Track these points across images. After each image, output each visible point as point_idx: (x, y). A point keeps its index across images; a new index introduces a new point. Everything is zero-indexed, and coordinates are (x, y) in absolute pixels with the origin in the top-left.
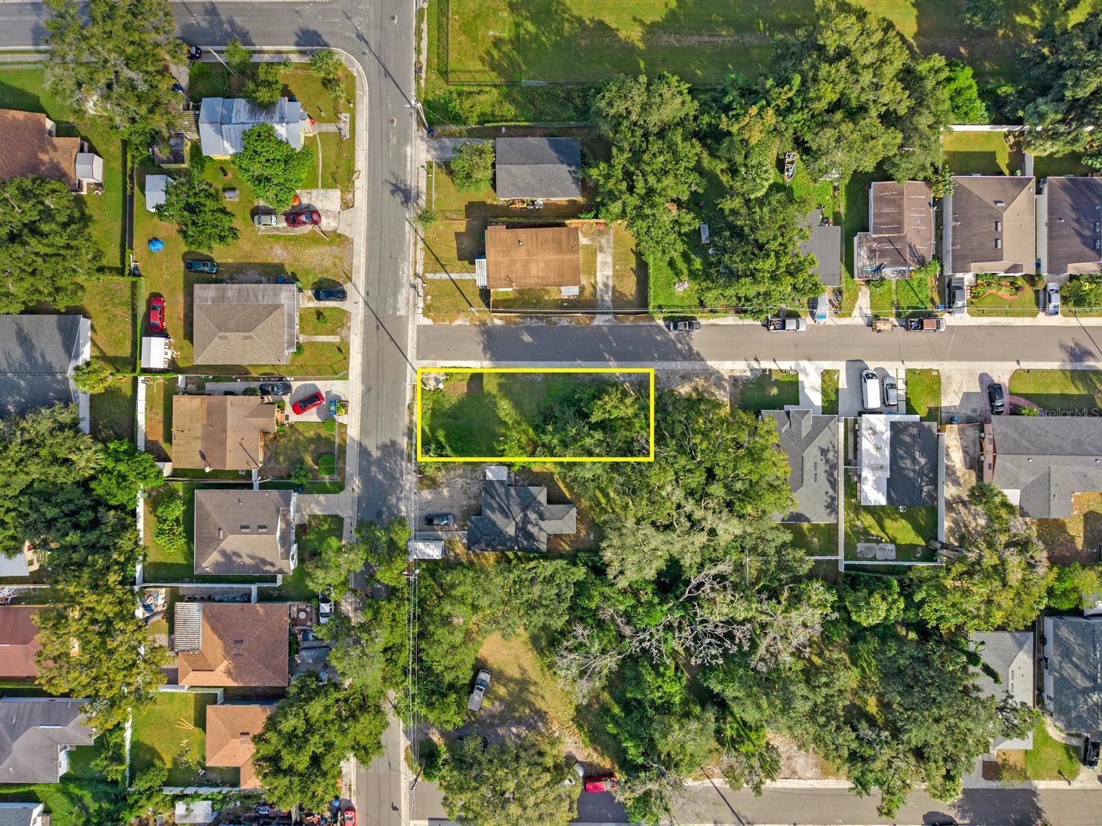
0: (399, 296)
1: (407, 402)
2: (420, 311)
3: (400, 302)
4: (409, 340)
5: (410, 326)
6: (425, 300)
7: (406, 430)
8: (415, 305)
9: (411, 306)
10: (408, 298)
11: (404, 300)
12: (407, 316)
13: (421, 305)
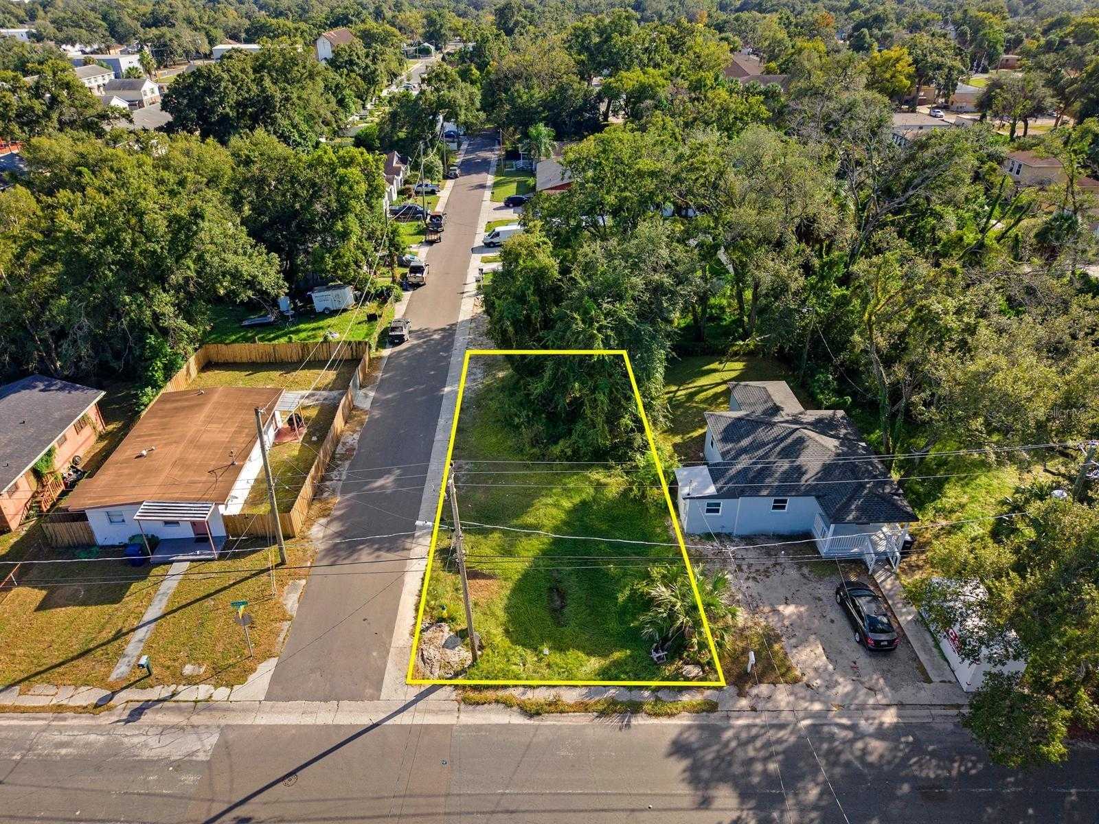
0: (145, 754)
1: (518, 719)
3: (165, 752)
4: (309, 720)
5: (263, 720)
6: (192, 681)
7: (615, 721)
8: (197, 706)
9: (196, 719)
10: (165, 729)
11: (166, 739)
12: (223, 729)
13: (203, 691)
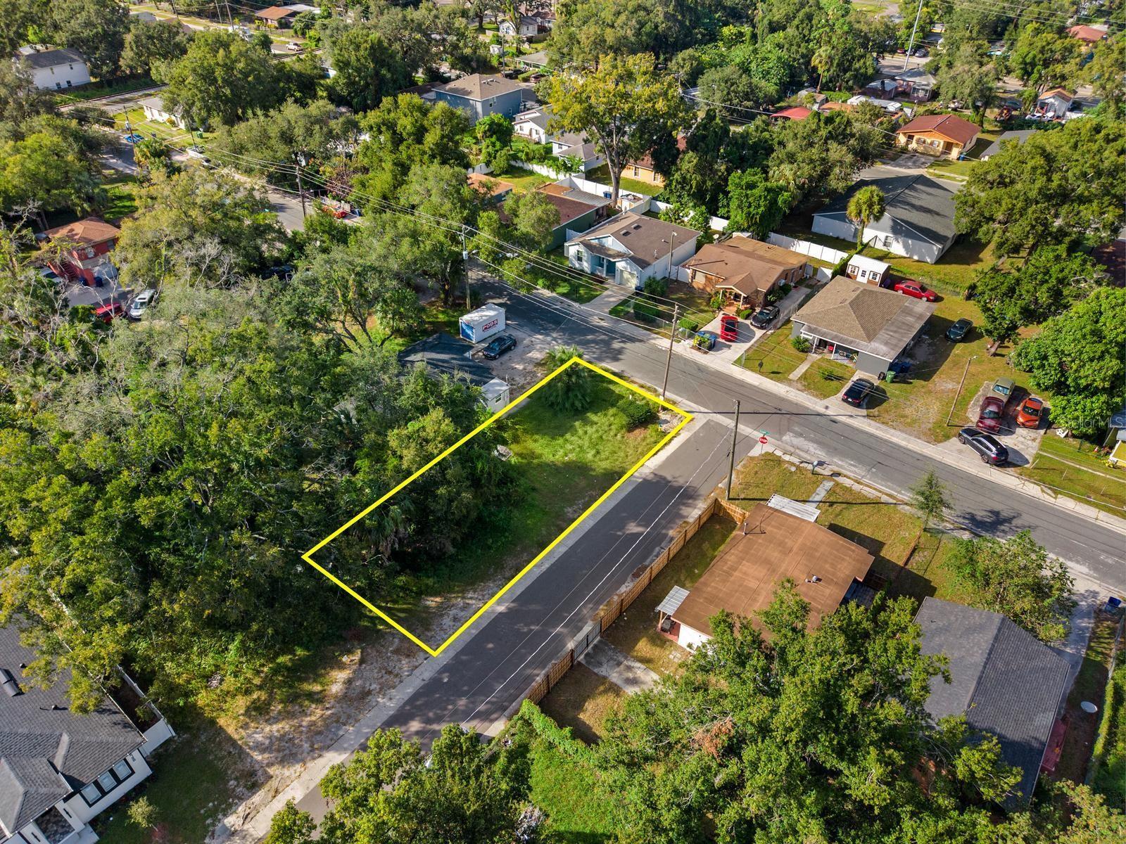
0: (815, 446)
3: (806, 442)
4: (742, 426)
5: (762, 435)
7: (626, 374)
9: (793, 450)
10: (807, 452)
11: (806, 447)
12: (780, 440)
13: (787, 458)
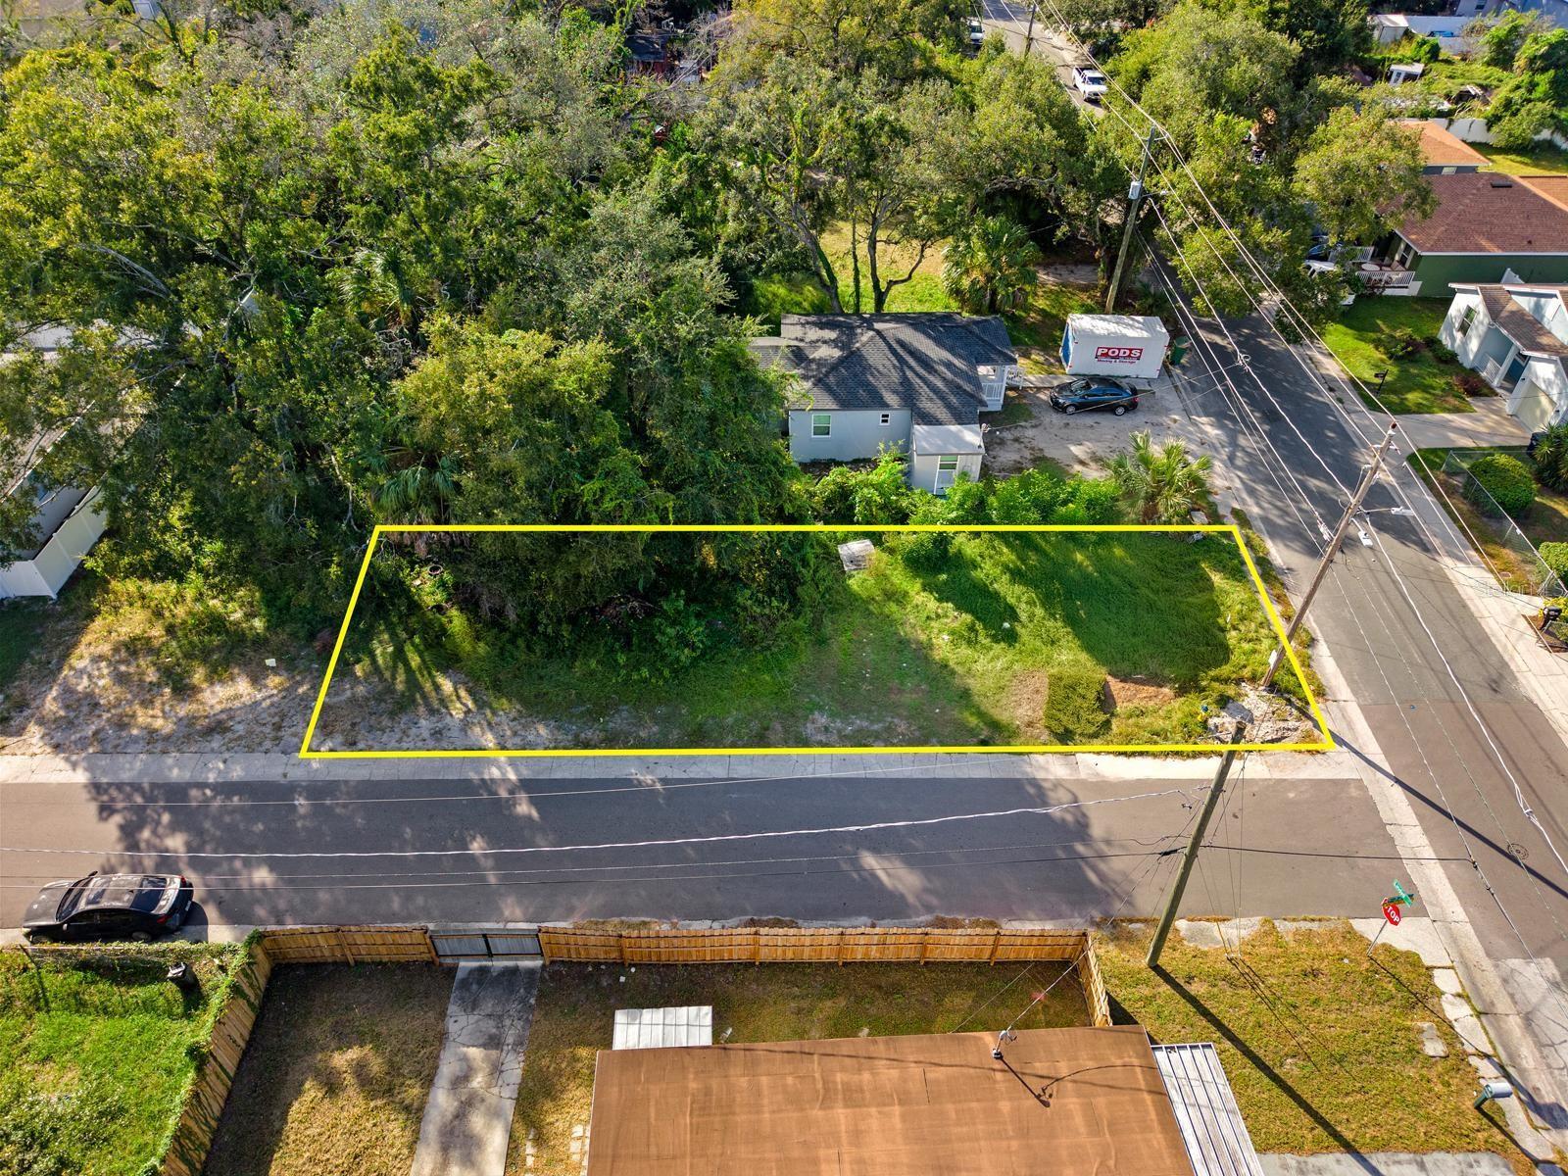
2: (1446, 982)
5: (1454, 908)
6: (1447, 1031)
8: (1483, 1010)
9: (1503, 1005)
10: (1541, 1043)
12: (1496, 955)
13: (1458, 1012)
